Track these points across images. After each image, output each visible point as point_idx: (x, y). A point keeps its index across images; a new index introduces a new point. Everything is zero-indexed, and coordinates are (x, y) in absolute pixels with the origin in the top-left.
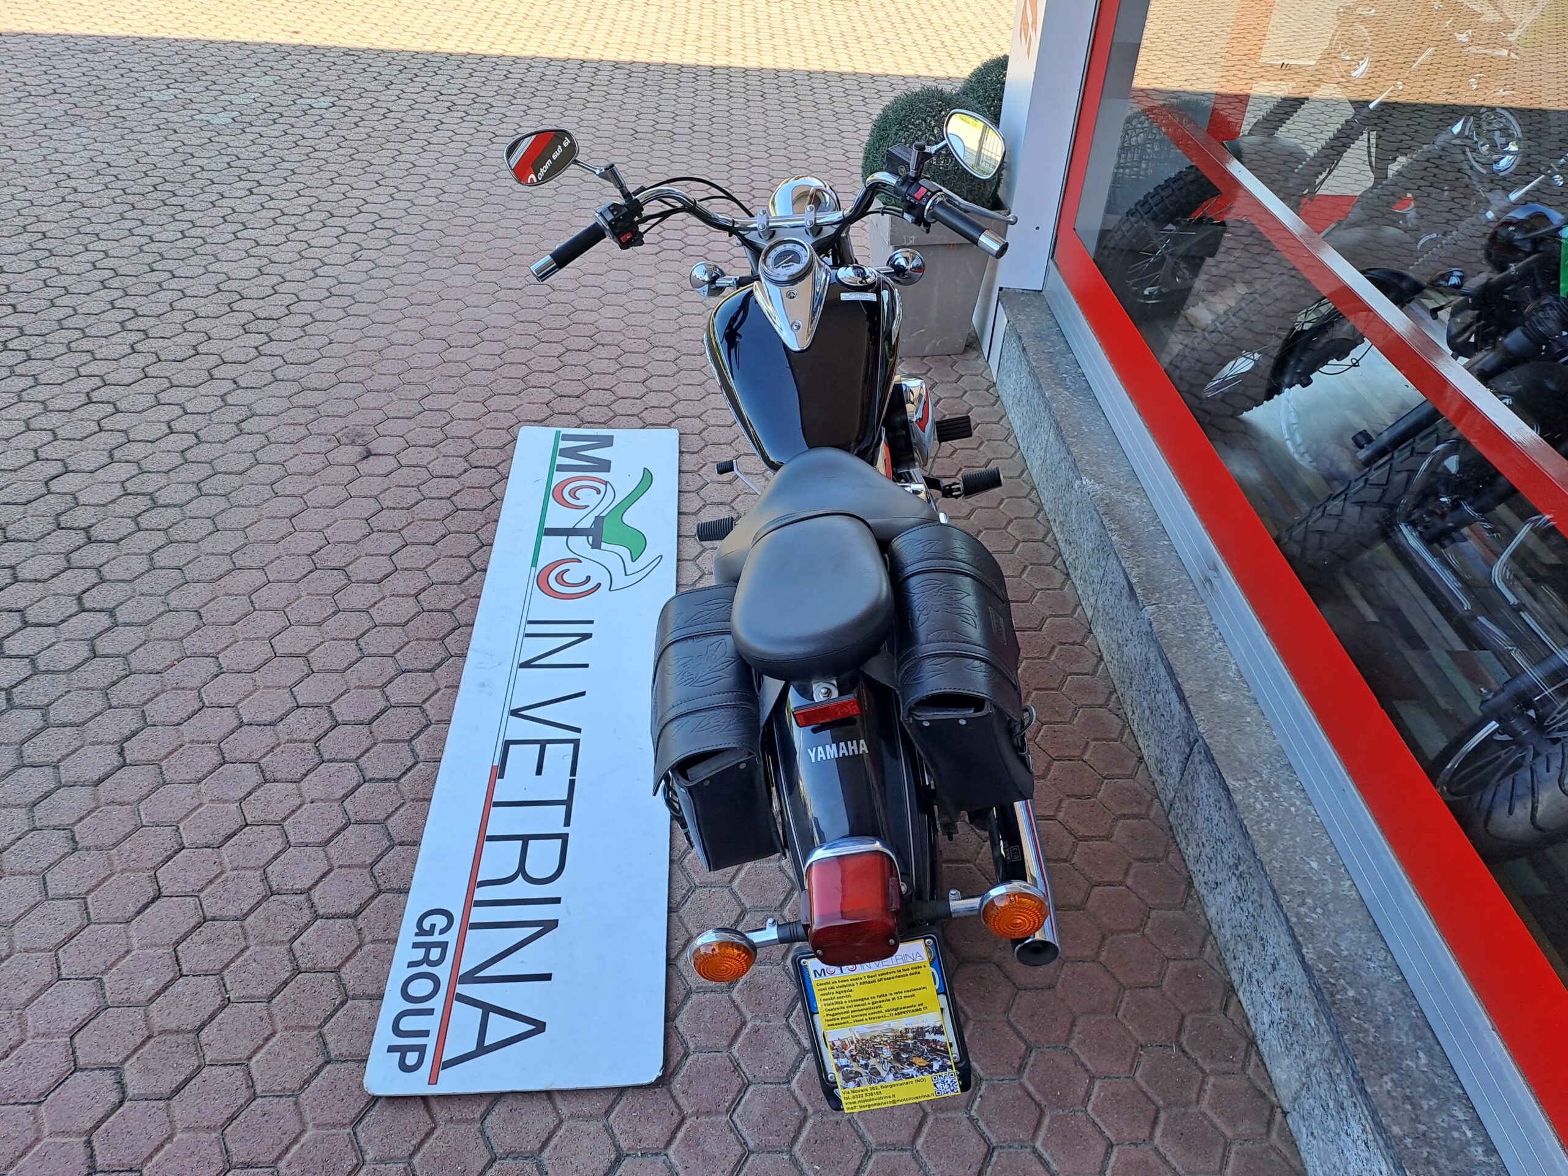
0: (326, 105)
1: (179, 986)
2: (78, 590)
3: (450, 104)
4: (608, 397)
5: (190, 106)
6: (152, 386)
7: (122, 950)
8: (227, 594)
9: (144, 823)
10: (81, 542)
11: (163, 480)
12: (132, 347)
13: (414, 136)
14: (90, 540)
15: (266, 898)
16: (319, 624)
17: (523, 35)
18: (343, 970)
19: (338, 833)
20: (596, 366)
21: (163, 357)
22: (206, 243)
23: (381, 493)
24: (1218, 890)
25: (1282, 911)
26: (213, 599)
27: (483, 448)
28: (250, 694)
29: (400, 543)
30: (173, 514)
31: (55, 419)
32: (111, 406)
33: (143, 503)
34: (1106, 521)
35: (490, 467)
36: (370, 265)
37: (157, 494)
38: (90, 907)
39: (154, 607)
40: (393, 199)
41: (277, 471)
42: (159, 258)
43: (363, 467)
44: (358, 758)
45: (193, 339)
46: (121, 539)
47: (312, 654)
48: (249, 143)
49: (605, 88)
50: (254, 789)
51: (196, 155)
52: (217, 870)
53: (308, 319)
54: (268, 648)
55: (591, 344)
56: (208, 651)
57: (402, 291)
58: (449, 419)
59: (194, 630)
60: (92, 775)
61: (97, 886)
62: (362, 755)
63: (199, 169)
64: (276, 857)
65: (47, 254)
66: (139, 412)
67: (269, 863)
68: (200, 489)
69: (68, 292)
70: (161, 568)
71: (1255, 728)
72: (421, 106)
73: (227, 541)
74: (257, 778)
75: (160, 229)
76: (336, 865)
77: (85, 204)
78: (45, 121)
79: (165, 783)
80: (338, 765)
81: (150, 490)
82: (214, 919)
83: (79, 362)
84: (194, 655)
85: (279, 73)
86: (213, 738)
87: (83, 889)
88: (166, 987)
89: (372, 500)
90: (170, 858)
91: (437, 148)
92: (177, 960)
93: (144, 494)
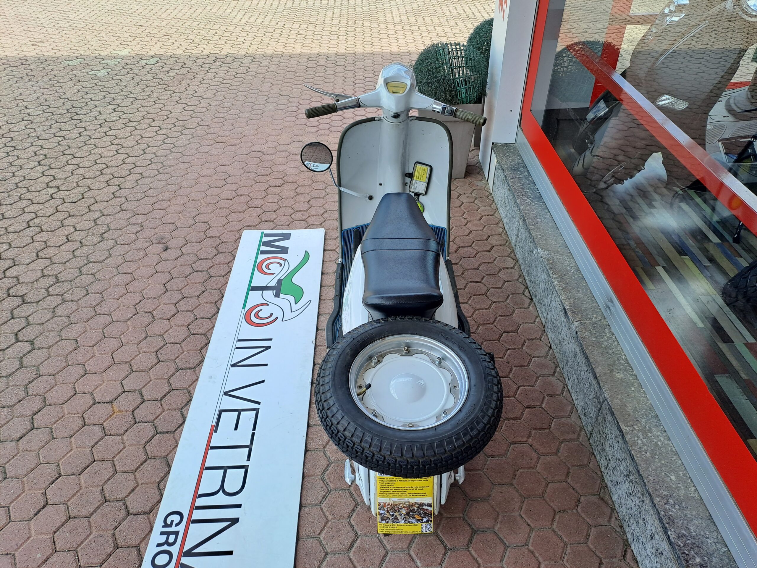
0: (153, 63)
1: (54, 558)
2: (15, 331)
3: (214, 58)
4: (290, 211)
5: (87, 67)
6: (60, 216)
7: (26, 537)
8: (91, 329)
9: (42, 462)
10: (20, 304)
11: (61, 267)
12: (51, 196)
13: (196, 76)
14: (24, 302)
15: (102, 504)
16: (138, 344)
17: (252, 20)
18: (141, 545)
19: (142, 464)
20: (284, 195)
21: (66, 201)
22: (91, 138)
23: (172, 269)
24: (618, 486)
25: (655, 507)
26: (84, 332)
27: (225, 242)
28: (100, 385)
29: (181, 297)
30: (67, 285)
31: (11, 237)
32: (39, 228)
33: (52, 280)
34: (551, 273)
35: (229, 253)
36: (172, 146)
37: (59, 275)
38: (11, 511)
39: (53, 338)
40: (185, 110)
41: (120, 260)
42: (67, 148)
43: (164, 255)
44: (154, 420)
45: (81, 190)
46: (39, 301)
47: (133, 361)
48: (115, 85)
49: (293, 46)
50: (99, 440)
51: (89, 92)
52: (77, 488)
53: (140, 176)
54: (110, 359)
55: (282, 182)
56: (80, 362)
57: (187, 159)
58: (208, 227)
59: (73, 351)
60: (16, 435)
61: (15, 500)
62: (156, 418)
63: (90, 100)
64: (109, 480)
65: (13, 149)
66: (53, 231)
67: (105, 483)
68: (81, 272)
69: (21, 168)
70: (59, 316)
71: (637, 394)
72: (200, 60)
73: (93, 299)
74: (101, 434)
75: (69, 132)
76: (140, 483)
77: (34, 121)
78: (16, 79)
79: (53, 438)
80: (143, 424)
81: (55, 273)
82: (74, 517)
83: (24, 205)
84: (73, 364)
85: (131, 47)
86: (79, 411)
87: (8, 501)
88: (47, 559)
89: (167, 274)
90: (53, 482)
91: (208, 82)
92: (54, 542)
93: (52, 276)
